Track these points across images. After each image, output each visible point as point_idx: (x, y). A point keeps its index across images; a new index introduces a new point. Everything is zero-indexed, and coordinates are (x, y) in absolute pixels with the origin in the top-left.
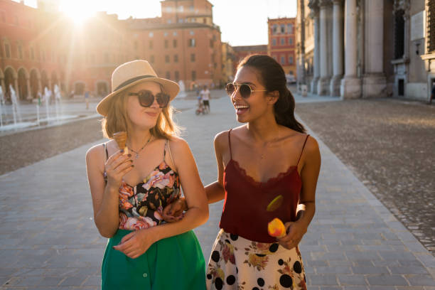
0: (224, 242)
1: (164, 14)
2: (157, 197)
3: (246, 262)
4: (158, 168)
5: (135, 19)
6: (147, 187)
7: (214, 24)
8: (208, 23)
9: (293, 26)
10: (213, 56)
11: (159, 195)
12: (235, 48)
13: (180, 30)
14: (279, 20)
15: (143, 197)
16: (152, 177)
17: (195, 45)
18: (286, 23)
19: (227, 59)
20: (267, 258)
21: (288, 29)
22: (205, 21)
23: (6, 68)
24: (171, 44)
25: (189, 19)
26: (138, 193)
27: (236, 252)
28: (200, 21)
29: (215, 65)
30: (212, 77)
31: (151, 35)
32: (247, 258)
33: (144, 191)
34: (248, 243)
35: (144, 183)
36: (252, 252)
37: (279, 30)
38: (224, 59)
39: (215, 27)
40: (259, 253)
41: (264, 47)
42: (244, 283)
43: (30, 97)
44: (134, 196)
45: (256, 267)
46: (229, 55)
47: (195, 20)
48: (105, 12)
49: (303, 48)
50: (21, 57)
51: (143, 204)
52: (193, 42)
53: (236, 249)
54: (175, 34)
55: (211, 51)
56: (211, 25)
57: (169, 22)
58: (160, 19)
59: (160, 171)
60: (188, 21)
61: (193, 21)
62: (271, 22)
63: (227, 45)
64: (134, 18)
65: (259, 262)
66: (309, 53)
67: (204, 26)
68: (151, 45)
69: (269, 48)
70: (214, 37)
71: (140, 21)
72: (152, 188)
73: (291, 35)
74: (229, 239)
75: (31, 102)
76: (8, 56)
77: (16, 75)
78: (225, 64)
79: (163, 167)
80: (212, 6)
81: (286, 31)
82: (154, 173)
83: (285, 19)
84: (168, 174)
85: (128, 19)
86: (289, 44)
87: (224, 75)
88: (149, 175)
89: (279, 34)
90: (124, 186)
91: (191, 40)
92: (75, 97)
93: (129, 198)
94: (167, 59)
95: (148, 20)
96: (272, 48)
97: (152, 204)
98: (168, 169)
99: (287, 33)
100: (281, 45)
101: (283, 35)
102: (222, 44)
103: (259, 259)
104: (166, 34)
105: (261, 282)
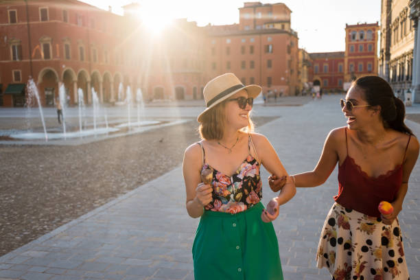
0: (339, 213)
1: (242, 20)
2: (249, 184)
3: (358, 229)
4: (246, 160)
5: (214, 26)
6: (241, 176)
7: (292, 30)
8: (286, 28)
9: (373, 32)
10: (290, 62)
11: (252, 182)
12: (311, 55)
13: (258, 36)
14: (358, 26)
15: (239, 185)
16: (242, 169)
17: (272, 52)
18: (366, 29)
19: (303, 66)
20: (375, 226)
21: (367, 36)
22: (283, 26)
23: (92, 72)
24: (248, 49)
25: (267, 25)
26: (234, 182)
27: (349, 221)
28: (278, 26)
29: (292, 71)
30: (287, 83)
31: (228, 41)
32: (359, 226)
33: (239, 180)
34: (361, 215)
35: (237, 174)
36: (364, 221)
37: (358, 37)
38: (300, 65)
39: (293, 33)
40: (369, 222)
41: (342, 53)
42: (356, 244)
43: (112, 100)
44: (231, 184)
45: (366, 233)
46: (305, 61)
47: (274, 26)
48: (186, 19)
49: (388, 55)
50: (106, 61)
51: (239, 191)
52: (270, 47)
53: (350, 219)
54: (252, 40)
55: (288, 57)
56: (289, 31)
57: (247, 28)
58: (238, 25)
59: (249, 163)
60: (265, 27)
61: (271, 27)
62: (348, 28)
63: (304, 52)
64: (212, 25)
65: (369, 229)
66: (396, 60)
67: (282, 31)
68: (228, 50)
69: (346, 55)
70: (292, 43)
71: (218, 28)
72: (245, 177)
73: (370, 41)
74: (344, 211)
75: (113, 105)
76: (95, 60)
77: (101, 79)
78: (301, 70)
79: (250, 160)
80: (291, 12)
81: (365, 37)
82: (243, 165)
83: (365, 25)
84: (255, 165)
85: (207, 26)
86: (368, 51)
87: (300, 81)
88: (240, 167)
89: (358, 41)
90: (223, 177)
91: (268, 46)
92: (154, 101)
93: (228, 186)
94: (243, 65)
95: (226, 27)
96: (350, 55)
97: (246, 191)
98: (254, 161)
99: (365, 40)
100: (359, 51)
101: (362, 42)
102: (299, 50)
103: (368, 226)
104: (243, 41)
105: (369, 242)
